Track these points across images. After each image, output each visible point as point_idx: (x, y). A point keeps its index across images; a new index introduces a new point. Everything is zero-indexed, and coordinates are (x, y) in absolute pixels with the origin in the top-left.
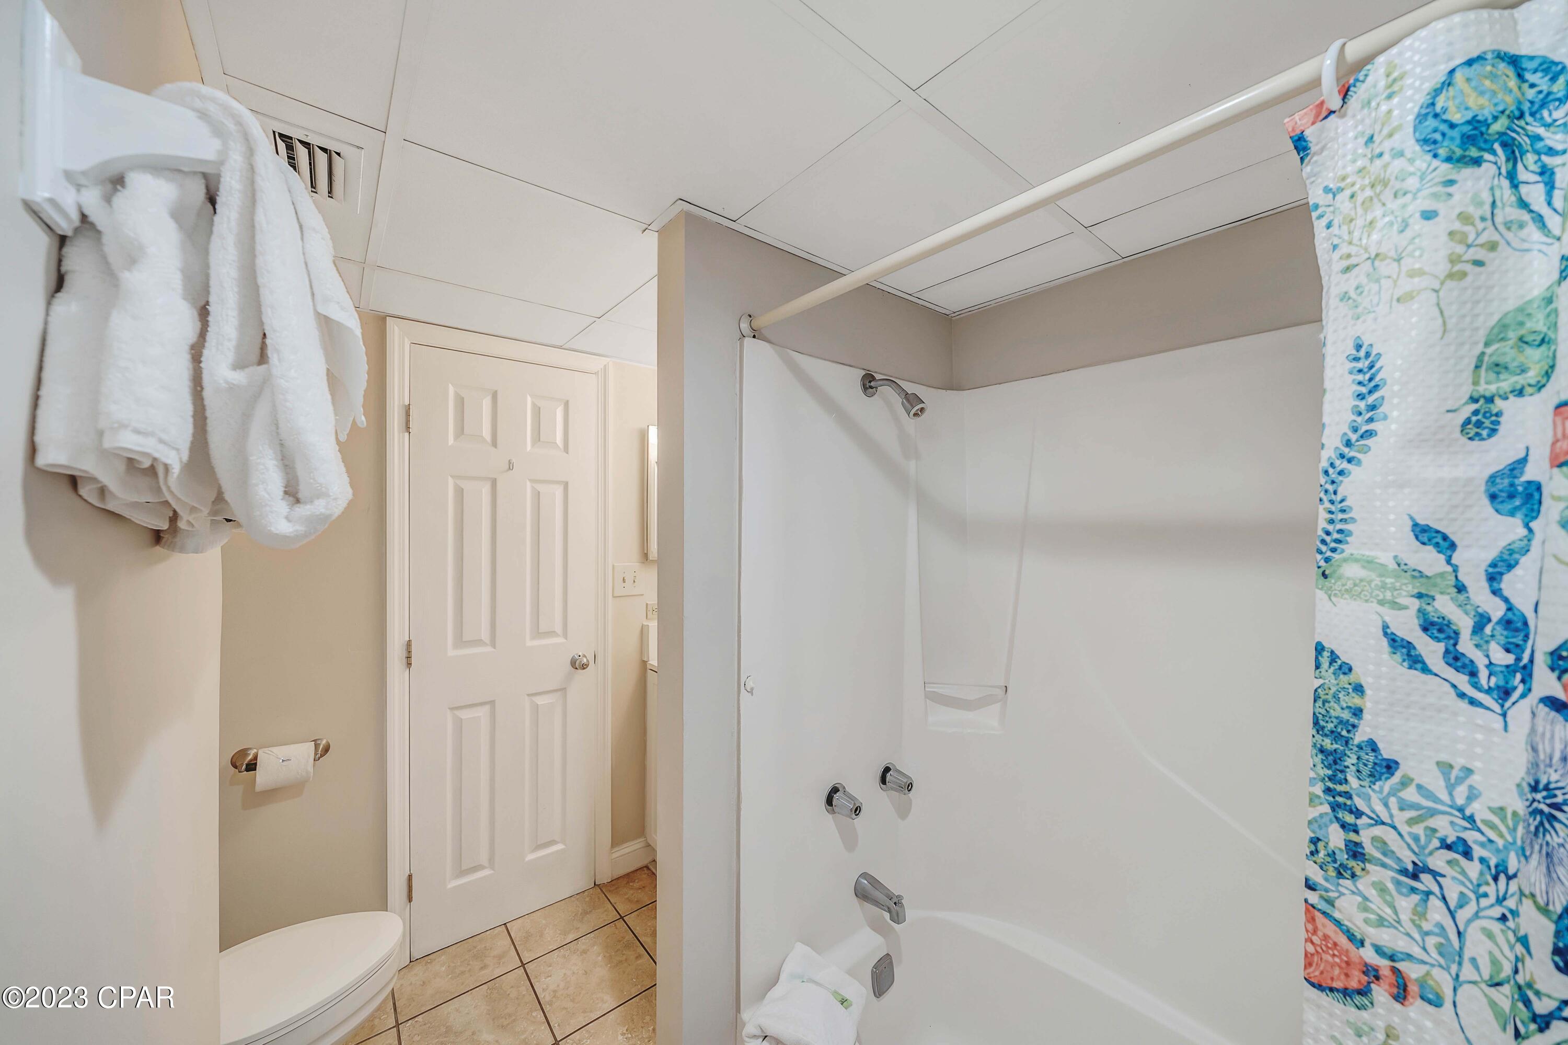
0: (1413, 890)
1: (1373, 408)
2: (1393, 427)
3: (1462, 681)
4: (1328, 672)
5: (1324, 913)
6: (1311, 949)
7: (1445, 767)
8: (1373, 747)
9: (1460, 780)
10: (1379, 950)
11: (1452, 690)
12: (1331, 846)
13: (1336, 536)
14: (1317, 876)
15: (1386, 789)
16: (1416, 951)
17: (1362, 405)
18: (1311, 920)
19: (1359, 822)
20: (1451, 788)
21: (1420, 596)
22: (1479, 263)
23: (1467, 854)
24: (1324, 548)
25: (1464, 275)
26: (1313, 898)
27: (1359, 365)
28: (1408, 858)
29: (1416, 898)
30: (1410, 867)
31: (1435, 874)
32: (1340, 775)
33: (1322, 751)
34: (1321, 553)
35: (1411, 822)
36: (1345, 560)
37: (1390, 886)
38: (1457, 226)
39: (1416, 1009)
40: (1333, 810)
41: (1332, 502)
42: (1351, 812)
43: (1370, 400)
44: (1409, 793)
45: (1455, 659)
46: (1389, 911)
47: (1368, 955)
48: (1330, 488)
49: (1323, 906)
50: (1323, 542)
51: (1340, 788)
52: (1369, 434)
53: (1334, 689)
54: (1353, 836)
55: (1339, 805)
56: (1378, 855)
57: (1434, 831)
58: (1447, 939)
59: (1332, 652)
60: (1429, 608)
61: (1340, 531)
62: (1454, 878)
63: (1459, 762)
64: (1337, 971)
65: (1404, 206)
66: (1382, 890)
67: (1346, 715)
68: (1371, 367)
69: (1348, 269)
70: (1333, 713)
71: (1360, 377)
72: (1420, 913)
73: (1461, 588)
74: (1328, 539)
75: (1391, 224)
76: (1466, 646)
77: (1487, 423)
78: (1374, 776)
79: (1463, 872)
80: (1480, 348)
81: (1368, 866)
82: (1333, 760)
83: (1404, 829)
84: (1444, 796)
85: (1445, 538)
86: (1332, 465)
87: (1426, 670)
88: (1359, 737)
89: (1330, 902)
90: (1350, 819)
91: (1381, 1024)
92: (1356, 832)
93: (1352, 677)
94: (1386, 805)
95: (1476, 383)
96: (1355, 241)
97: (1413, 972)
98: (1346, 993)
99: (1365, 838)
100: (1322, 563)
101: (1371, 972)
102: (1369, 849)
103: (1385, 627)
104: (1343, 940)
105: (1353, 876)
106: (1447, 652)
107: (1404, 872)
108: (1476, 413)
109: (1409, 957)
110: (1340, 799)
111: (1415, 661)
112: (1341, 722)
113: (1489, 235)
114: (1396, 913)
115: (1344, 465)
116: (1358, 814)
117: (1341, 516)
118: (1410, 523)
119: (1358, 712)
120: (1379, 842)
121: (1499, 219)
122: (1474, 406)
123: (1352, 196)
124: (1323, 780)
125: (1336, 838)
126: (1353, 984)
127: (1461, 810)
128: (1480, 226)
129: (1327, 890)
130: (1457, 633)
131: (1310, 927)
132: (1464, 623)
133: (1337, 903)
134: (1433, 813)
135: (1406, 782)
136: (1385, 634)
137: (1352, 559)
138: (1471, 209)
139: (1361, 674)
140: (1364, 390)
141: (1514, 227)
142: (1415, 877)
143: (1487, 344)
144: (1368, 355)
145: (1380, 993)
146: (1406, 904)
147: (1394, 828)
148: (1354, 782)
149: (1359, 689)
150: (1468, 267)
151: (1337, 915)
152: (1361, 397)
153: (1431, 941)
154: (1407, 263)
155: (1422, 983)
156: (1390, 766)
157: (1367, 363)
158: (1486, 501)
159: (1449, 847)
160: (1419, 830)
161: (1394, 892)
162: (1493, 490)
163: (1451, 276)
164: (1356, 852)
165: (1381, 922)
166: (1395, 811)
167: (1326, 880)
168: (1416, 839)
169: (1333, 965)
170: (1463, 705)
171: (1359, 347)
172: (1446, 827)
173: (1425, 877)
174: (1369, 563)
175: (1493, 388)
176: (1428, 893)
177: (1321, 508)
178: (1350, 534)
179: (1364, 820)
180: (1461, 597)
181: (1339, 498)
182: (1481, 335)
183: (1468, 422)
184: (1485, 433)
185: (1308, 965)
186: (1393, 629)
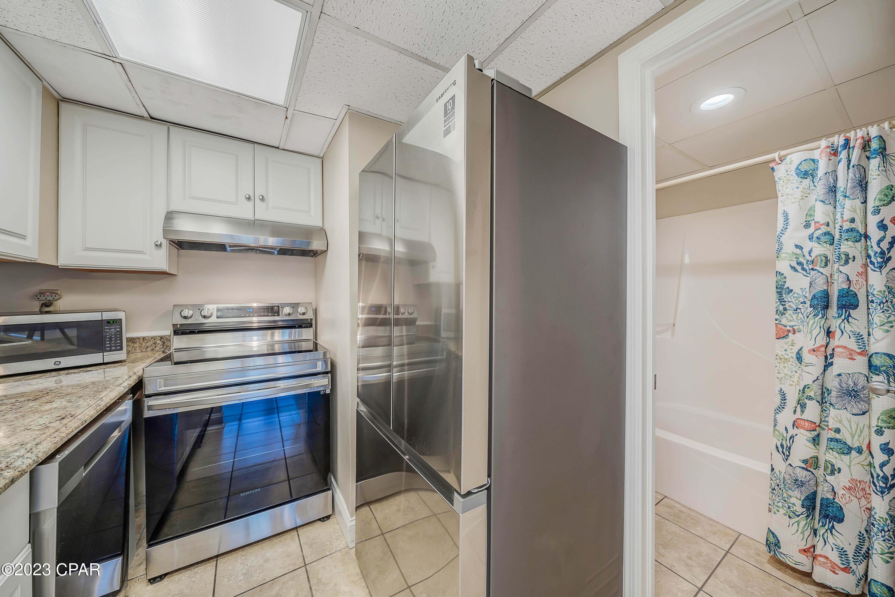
0: (796, 313)
1: (787, 223)
2: (791, 227)
3: (804, 273)
4: (779, 277)
5: (779, 324)
6: (777, 332)
7: (801, 289)
8: (788, 288)
9: (804, 291)
10: (790, 326)
11: (803, 275)
12: (780, 310)
13: (780, 249)
14: (777, 317)
15: (791, 295)
16: (797, 324)
17: (785, 223)
18: (776, 326)
19: (786, 303)
20: (802, 292)
21: (796, 258)
22: (807, 197)
23: (805, 304)
24: (777, 252)
25: (804, 199)
26: (777, 322)
27: (785, 215)
28: (795, 307)
29: (796, 314)
30: (795, 309)
31: (800, 309)
32: (782, 296)
33: (778, 292)
34: (777, 253)
35: (795, 300)
36: (782, 253)
37: (792, 314)
38: (803, 190)
39: (797, 334)
40: (780, 303)
41: (779, 242)
42: (784, 302)
43: (787, 222)
44: (795, 295)
45: (803, 269)
46: (792, 318)
47: (788, 328)
48: (779, 240)
49: (779, 323)
50: (777, 251)
51: (781, 298)
52: (786, 228)
53: (780, 279)
54: (785, 306)
55: (781, 302)
56: (789, 308)
57: (800, 301)
58: (802, 319)
59: (779, 272)
60: (798, 260)
61: (781, 248)
62: (803, 309)
63: (804, 287)
64: (782, 333)
65: (793, 185)
66: (790, 315)
67: (783, 283)
68: (787, 215)
69: (782, 196)
70: (780, 284)
71: (785, 217)
72: (797, 317)
73: (804, 256)
74: (778, 250)
75: (791, 188)
76: (805, 266)
77: (809, 226)
78: (788, 293)
79: (805, 307)
80: (807, 212)
81: (788, 311)
82: (780, 293)
83: (794, 302)
84: (802, 294)
85: (801, 247)
86: (779, 235)
87: (798, 272)
88: (785, 287)
89: (780, 321)
90: (784, 303)
91: (791, 340)
92: (785, 305)
93: (784, 276)
94: (791, 298)
95: (806, 218)
96: (784, 190)
97: (796, 328)
98: (784, 337)
99: (787, 306)
100: (777, 255)
101: (789, 331)
102: (788, 308)
103: (790, 265)
104: (783, 327)
105: (785, 314)
106: (802, 268)
107: (794, 310)
108: (806, 224)
109: (796, 325)
110: (781, 300)
111: (796, 270)
112: (781, 285)
113: (809, 192)
114: (793, 318)
115: (782, 235)
116: (785, 302)
117: (781, 245)
118: (794, 245)
119: (785, 282)
120: (790, 306)
121: (810, 189)
122: (806, 223)
123: (783, 181)
124: (778, 298)
125: (781, 308)
126: (785, 335)
127: (804, 296)
128: (807, 190)
129: (780, 319)
130: (803, 264)
131: (776, 328)
132: (805, 262)
133: (782, 321)
134: (800, 297)
135: (795, 293)
136: (790, 266)
137: (783, 253)
138: (805, 187)
139: (786, 274)
140: (785, 220)
141: (813, 190)
142: (796, 310)
143: (808, 211)
144: (786, 213)
145: (790, 334)
146: (795, 316)
147: (792, 302)
148: (784, 296)
149: (785, 278)
150: (805, 197)
151: (782, 323)
152: (785, 221)
153: (799, 321)
154: (794, 196)
155: (798, 329)
156: (792, 291)
157: (786, 215)
158: (808, 240)
159: (802, 303)
160: (797, 301)
161: (793, 315)
162: (810, 238)
163: (801, 199)
164: (785, 309)
165: (790, 321)
166: (792, 299)
167: (779, 317)
168: (796, 303)
169: (781, 333)
170: (805, 277)
171: (784, 212)
172: (802, 300)
173: (798, 310)
174: (787, 253)
175: (810, 219)
176: (798, 313)
177: (777, 244)
178: (783, 248)
179: (787, 302)
180: (804, 257)
181: (780, 241)
182: (807, 210)
183: (805, 225)
184: (808, 227)
185: (776, 336)
186: (792, 265)
